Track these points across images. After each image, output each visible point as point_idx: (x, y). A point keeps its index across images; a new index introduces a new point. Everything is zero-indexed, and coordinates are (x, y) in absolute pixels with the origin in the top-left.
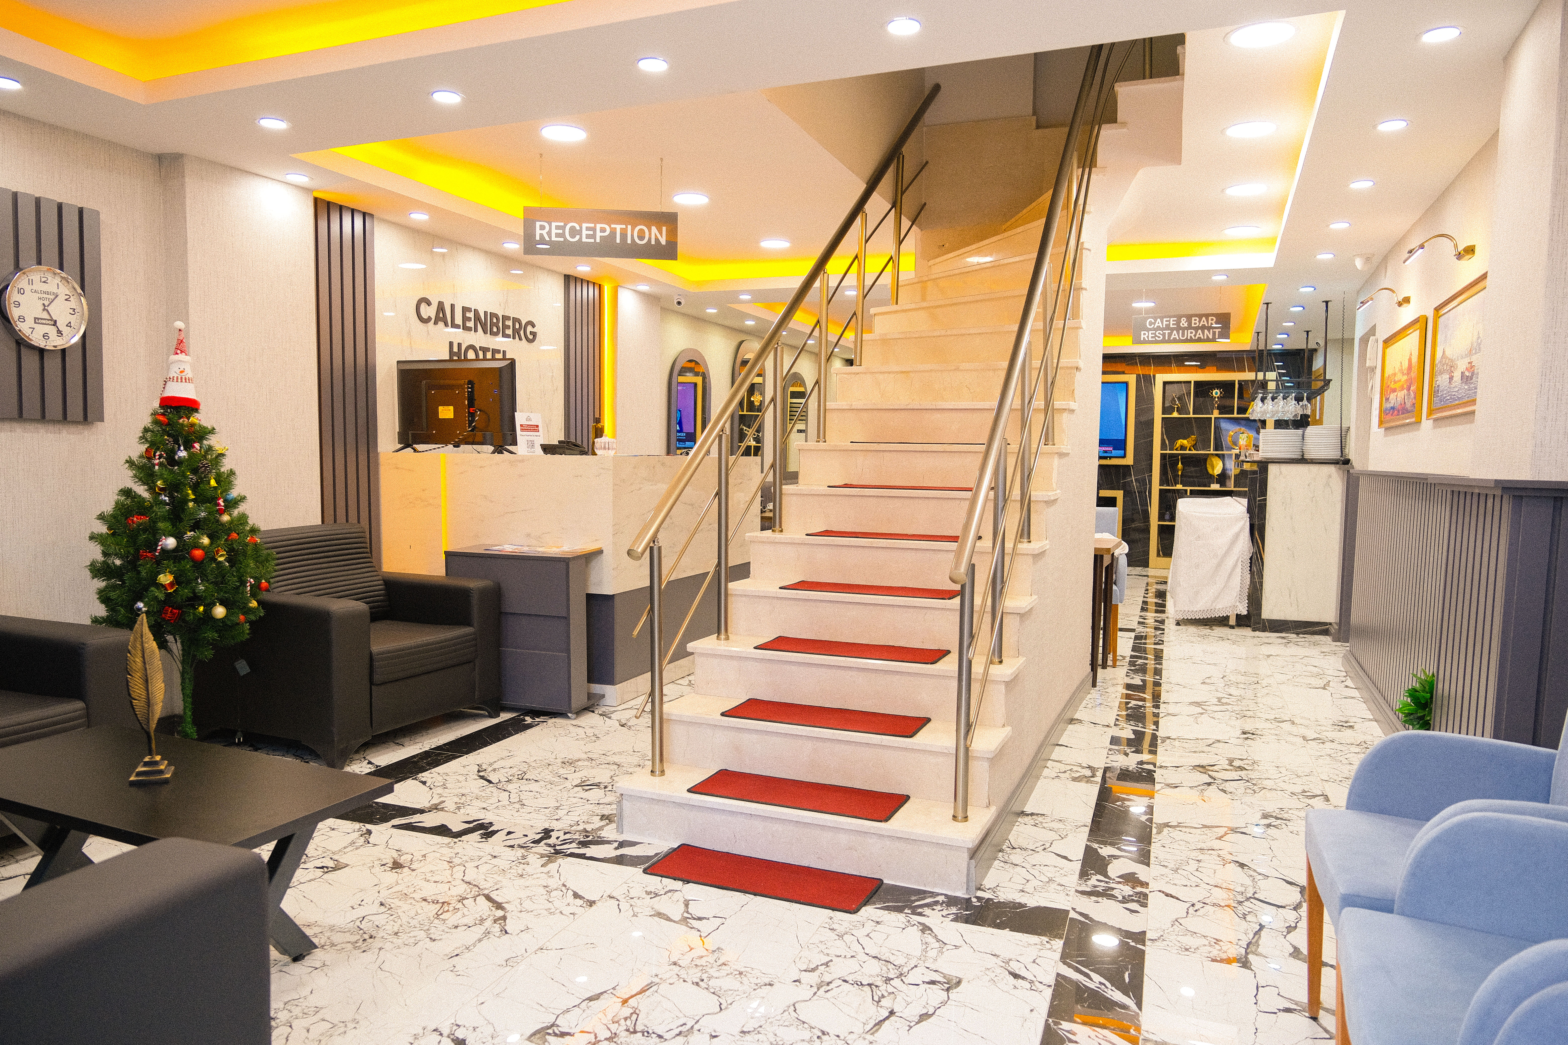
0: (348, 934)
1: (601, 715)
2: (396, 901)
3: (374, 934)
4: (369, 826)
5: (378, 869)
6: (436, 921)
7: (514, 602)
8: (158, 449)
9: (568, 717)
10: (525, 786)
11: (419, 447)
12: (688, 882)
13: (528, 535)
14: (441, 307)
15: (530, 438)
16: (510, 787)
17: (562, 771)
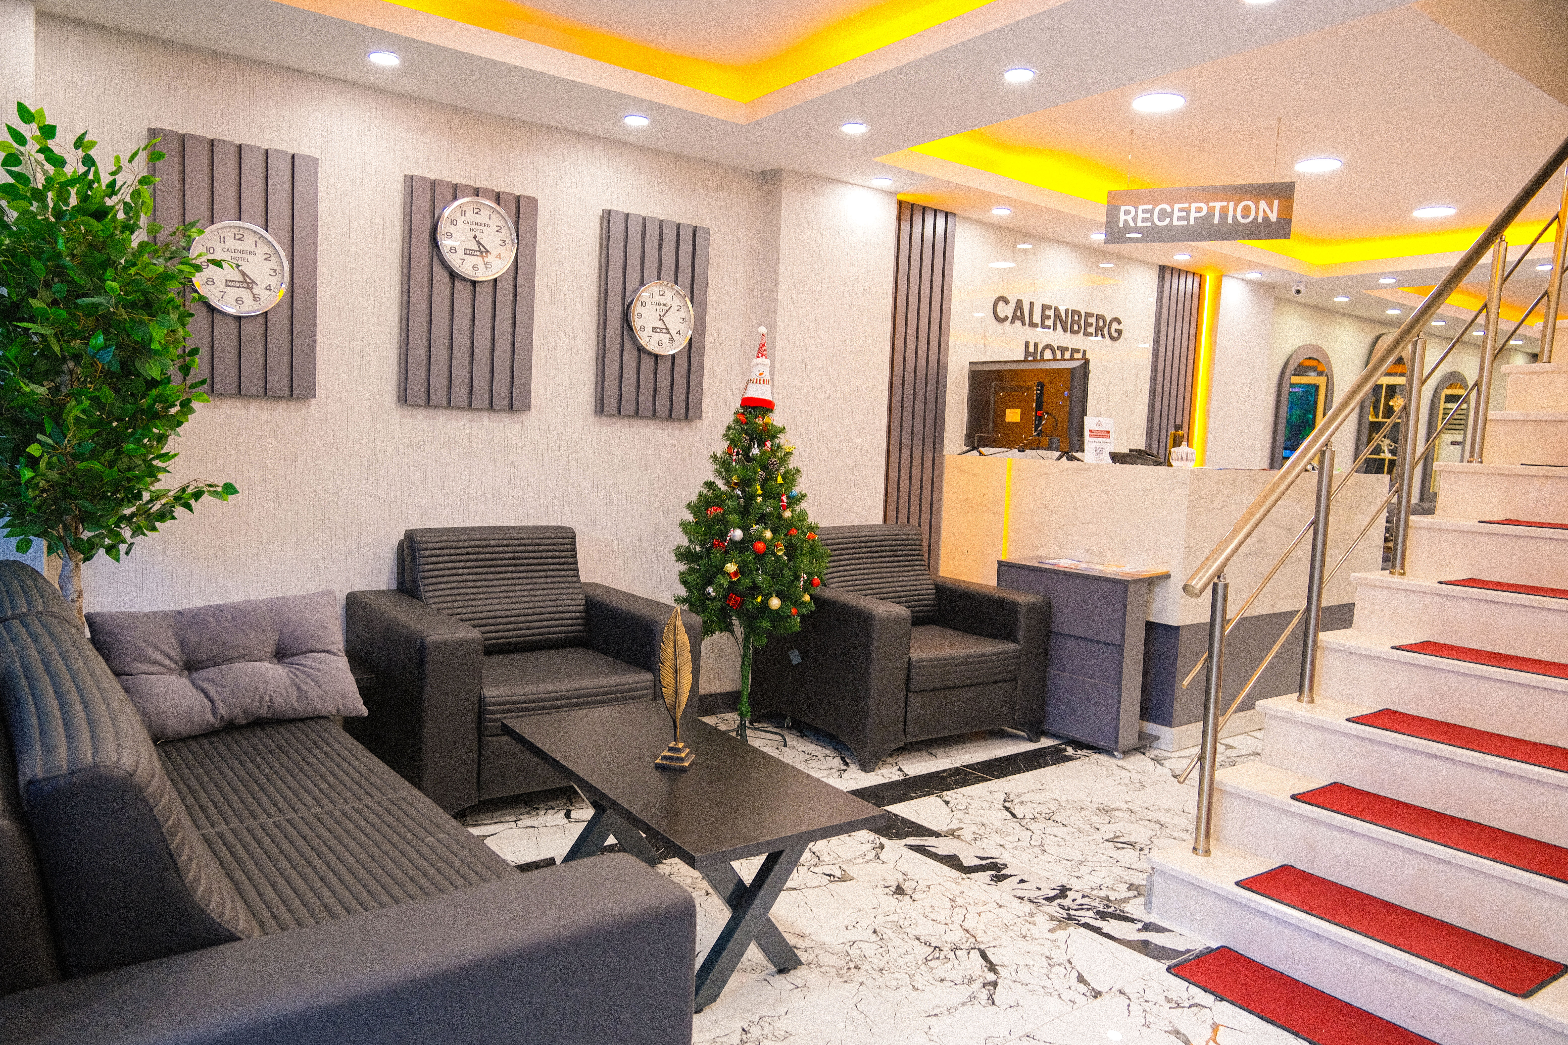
0: (835, 957)
1: (1152, 759)
2: (889, 932)
3: (859, 963)
4: (883, 840)
5: (880, 891)
6: (924, 967)
7: (1064, 622)
8: (736, 446)
9: (1114, 756)
10: (1051, 828)
11: (984, 450)
12: (1222, 1000)
13: (1088, 551)
14: (1019, 305)
15: (1099, 445)
16: (1034, 826)
17: (1095, 819)
